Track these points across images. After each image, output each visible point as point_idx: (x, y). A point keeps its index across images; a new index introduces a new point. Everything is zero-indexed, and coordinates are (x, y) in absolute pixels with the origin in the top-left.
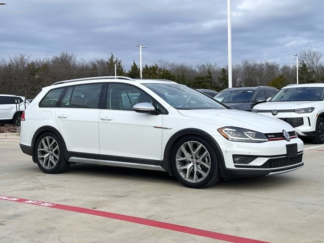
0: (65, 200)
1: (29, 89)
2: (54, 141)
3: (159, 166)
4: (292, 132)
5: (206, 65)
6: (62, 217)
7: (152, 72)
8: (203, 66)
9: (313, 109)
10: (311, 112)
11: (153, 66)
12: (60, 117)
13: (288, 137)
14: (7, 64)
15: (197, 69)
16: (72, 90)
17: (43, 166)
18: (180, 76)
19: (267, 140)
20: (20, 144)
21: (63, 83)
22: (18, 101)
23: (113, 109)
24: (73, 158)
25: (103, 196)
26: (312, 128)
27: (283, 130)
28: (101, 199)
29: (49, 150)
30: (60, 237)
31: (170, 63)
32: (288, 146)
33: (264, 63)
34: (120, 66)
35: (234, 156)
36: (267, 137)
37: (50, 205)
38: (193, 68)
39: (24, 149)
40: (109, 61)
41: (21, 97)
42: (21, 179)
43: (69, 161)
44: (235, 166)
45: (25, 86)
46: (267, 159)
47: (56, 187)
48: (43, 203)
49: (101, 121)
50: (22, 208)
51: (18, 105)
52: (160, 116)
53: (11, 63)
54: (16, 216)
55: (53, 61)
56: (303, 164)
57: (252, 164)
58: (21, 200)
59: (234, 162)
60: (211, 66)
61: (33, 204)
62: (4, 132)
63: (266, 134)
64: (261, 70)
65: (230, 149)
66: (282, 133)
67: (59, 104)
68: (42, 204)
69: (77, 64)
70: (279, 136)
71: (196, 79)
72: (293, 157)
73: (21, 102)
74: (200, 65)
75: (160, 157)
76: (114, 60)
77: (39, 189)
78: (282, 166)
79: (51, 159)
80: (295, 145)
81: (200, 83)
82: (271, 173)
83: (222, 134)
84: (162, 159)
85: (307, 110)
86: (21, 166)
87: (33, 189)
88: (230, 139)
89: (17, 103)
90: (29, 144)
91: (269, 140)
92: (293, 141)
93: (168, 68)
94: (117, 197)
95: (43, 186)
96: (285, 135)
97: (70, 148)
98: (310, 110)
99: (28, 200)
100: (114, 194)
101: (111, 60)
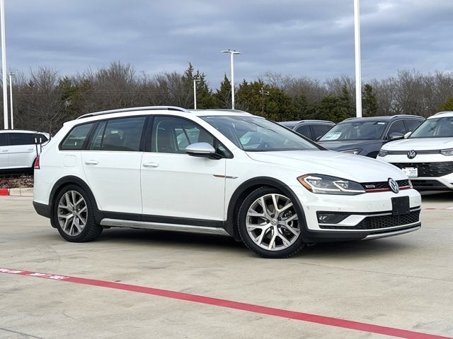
0: (83, 273)
1: (56, 121)
2: (82, 199)
3: (221, 229)
4: (404, 180)
5: (340, 79)
6: (73, 291)
7: (253, 91)
8: (337, 81)
11: (256, 83)
12: (87, 164)
13: (397, 187)
14: (28, 82)
15: (326, 85)
16: (104, 126)
17: (64, 230)
18: (298, 97)
19: (364, 191)
20: (34, 202)
21: (92, 116)
22: (38, 141)
23: (160, 151)
24: (106, 221)
25: (134, 268)
27: (389, 179)
28: (130, 271)
29: (74, 209)
30: (65, 310)
31: (283, 76)
32: (394, 200)
33: (434, 75)
34: (203, 83)
35: (319, 214)
36: (365, 187)
37: (62, 278)
38: (321, 85)
39: (39, 208)
40: (185, 76)
41: (43, 133)
42: (31, 249)
43: (101, 224)
44: (321, 227)
45: (50, 118)
46: (364, 217)
47: (76, 258)
48: (53, 275)
49: (143, 168)
50: (24, 281)
51: (39, 146)
52: (223, 160)
53: (33, 80)
54: (16, 289)
55: (99, 77)
56: (419, 225)
57: (343, 223)
58: (25, 273)
59: (319, 221)
61: (40, 277)
62: (18, 187)
63: (363, 185)
64: (428, 86)
65: (313, 203)
66: (388, 182)
67: (86, 146)
68: (51, 277)
69: (136, 81)
70: (382, 186)
71: (324, 101)
72: (403, 215)
73: (43, 142)
74: (331, 79)
75: (222, 216)
76: (194, 73)
77: (52, 260)
78: (386, 227)
79: (76, 222)
80: (407, 198)
81: (331, 108)
82: (368, 236)
83: (304, 183)
84: (226, 219)
86: (34, 232)
87: (44, 260)
88: (314, 191)
89: (38, 143)
90: (45, 201)
91: (367, 192)
92: (402, 193)
93: (280, 85)
94: (153, 268)
95: (59, 257)
96: (390, 184)
97: (103, 206)
99: (34, 273)
100: (149, 265)
101: (189, 74)
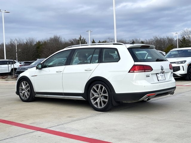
5: (134, 40)
9: (185, 61)
10: (184, 63)
26: (185, 72)
33: (166, 37)
40: (79, 39)
53: (27, 42)
60: (137, 40)
76: (82, 38)
85: (182, 62)
98: (184, 62)
101: (80, 39)
